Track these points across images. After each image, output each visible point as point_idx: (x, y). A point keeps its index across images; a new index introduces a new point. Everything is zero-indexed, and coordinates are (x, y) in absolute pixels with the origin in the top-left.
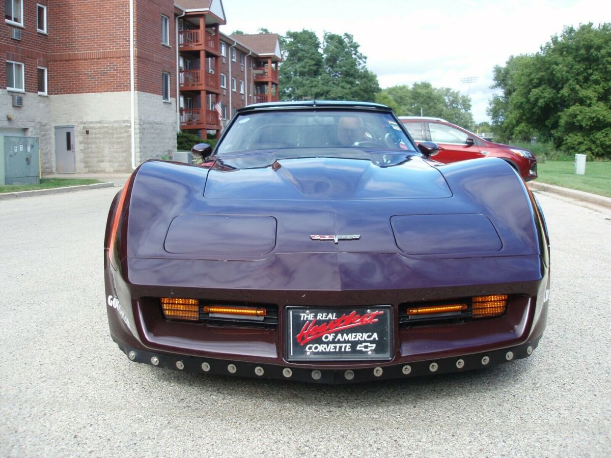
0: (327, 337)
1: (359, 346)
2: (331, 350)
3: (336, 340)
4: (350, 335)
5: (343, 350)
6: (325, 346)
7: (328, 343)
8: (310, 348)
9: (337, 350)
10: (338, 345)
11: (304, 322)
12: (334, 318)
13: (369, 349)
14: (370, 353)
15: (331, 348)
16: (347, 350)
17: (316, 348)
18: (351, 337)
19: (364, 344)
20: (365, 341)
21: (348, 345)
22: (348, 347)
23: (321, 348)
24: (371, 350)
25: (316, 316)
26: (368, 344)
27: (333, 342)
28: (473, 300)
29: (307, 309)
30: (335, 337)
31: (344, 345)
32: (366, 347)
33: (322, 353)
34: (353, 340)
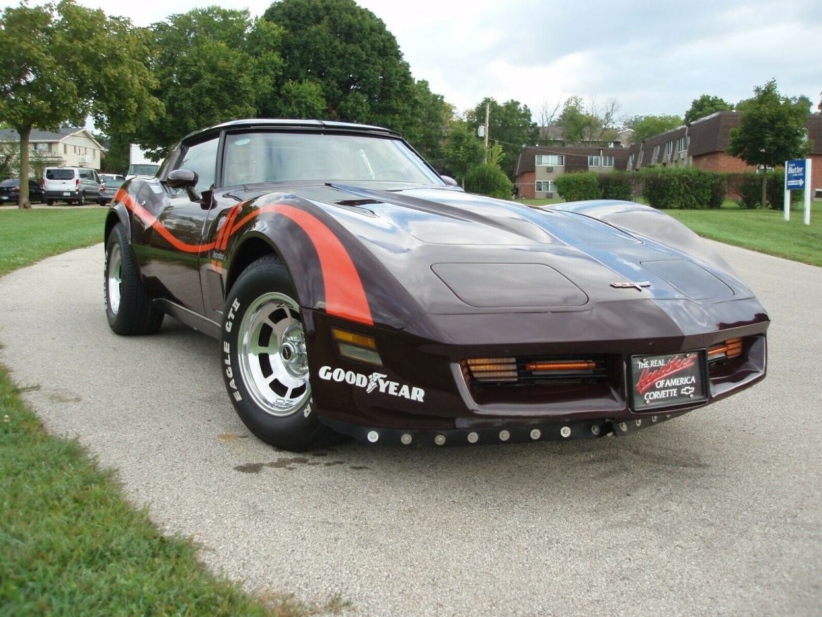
0: (659, 384)
1: (683, 390)
2: (663, 397)
3: (666, 386)
4: (675, 379)
5: (671, 395)
6: (658, 393)
7: (660, 390)
8: (648, 396)
9: (667, 396)
10: (668, 391)
11: (642, 369)
12: (663, 365)
13: (690, 392)
14: (691, 396)
15: (662, 395)
16: (675, 395)
17: (652, 395)
18: (675, 382)
19: (686, 388)
20: (687, 385)
21: (675, 390)
22: (675, 392)
23: (656, 395)
24: (692, 393)
25: (649, 364)
26: (689, 388)
27: (664, 388)
28: (727, 343)
29: (644, 357)
30: (665, 382)
31: (672, 390)
32: (688, 390)
33: (657, 400)
34: (678, 384)
